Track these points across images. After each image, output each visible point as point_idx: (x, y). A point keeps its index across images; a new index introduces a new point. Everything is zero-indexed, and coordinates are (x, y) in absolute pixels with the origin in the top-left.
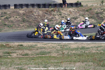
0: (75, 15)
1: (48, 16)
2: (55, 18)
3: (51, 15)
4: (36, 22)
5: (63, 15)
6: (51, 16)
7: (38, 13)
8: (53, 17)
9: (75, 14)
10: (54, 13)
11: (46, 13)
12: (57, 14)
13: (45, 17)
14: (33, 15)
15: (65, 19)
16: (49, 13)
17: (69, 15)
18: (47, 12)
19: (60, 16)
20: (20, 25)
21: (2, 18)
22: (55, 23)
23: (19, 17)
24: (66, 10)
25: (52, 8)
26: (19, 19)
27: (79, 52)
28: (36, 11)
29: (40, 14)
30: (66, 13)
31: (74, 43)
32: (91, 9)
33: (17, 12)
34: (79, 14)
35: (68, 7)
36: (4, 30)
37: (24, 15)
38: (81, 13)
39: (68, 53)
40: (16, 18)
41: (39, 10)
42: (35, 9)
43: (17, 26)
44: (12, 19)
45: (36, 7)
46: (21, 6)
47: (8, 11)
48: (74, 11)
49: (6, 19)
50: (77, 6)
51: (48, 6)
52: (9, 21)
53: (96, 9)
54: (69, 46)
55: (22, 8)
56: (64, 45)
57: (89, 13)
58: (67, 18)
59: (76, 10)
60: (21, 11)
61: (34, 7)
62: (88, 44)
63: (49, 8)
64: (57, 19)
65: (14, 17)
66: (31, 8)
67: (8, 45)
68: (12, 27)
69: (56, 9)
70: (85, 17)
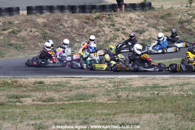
0: (140, 26)
1: (91, 28)
2: (103, 31)
3: (96, 26)
5: (117, 26)
6: (94, 28)
7: (71, 23)
8: (100, 29)
9: (141, 24)
10: (102, 23)
11: (86, 22)
12: (107, 25)
13: (85, 30)
14: (61, 27)
15: (122, 33)
16: (91, 23)
17: (130, 26)
18: (87, 21)
19: (111, 27)
20: (38, 46)
21: (4, 32)
22: (102, 40)
23: (37, 31)
24: (123, 17)
25: (98, 14)
26: (37, 34)
27: (147, 94)
28: (67, 18)
29: (76, 24)
30: (124, 22)
31: (139, 77)
32: (169, 15)
33: (31, 20)
34: (147, 24)
35: (126, 11)
36: (9, 54)
37: (45, 26)
38: (152, 21)
39: (128, 96)
40: (31, 31)
41: (73, 18)
42: (66, 16)
43: (33, 47)
44: (23, 34)
45: (67, 12)
46: (40, 9)
47: (15, 19)
48: (137, 18)
49: (13, 34)
50: (143, 9)
51: (90, 9)
52: (17, 37)
53: (178, 15)
54: (130, 83)
55: (42, 13)
56: (120, 82)
57: (167, 21)
58: (125, 31)
59: (142, 17)
60: (40, 20)
61: (64, 12)
62: (165, 80)
63: (91, 12)
64: (106, 33)
65: (26, 30)
66: (57, 14)
67: (16, 82)
68: (23, 48)
69: (104, 15)
70: (158, 29)
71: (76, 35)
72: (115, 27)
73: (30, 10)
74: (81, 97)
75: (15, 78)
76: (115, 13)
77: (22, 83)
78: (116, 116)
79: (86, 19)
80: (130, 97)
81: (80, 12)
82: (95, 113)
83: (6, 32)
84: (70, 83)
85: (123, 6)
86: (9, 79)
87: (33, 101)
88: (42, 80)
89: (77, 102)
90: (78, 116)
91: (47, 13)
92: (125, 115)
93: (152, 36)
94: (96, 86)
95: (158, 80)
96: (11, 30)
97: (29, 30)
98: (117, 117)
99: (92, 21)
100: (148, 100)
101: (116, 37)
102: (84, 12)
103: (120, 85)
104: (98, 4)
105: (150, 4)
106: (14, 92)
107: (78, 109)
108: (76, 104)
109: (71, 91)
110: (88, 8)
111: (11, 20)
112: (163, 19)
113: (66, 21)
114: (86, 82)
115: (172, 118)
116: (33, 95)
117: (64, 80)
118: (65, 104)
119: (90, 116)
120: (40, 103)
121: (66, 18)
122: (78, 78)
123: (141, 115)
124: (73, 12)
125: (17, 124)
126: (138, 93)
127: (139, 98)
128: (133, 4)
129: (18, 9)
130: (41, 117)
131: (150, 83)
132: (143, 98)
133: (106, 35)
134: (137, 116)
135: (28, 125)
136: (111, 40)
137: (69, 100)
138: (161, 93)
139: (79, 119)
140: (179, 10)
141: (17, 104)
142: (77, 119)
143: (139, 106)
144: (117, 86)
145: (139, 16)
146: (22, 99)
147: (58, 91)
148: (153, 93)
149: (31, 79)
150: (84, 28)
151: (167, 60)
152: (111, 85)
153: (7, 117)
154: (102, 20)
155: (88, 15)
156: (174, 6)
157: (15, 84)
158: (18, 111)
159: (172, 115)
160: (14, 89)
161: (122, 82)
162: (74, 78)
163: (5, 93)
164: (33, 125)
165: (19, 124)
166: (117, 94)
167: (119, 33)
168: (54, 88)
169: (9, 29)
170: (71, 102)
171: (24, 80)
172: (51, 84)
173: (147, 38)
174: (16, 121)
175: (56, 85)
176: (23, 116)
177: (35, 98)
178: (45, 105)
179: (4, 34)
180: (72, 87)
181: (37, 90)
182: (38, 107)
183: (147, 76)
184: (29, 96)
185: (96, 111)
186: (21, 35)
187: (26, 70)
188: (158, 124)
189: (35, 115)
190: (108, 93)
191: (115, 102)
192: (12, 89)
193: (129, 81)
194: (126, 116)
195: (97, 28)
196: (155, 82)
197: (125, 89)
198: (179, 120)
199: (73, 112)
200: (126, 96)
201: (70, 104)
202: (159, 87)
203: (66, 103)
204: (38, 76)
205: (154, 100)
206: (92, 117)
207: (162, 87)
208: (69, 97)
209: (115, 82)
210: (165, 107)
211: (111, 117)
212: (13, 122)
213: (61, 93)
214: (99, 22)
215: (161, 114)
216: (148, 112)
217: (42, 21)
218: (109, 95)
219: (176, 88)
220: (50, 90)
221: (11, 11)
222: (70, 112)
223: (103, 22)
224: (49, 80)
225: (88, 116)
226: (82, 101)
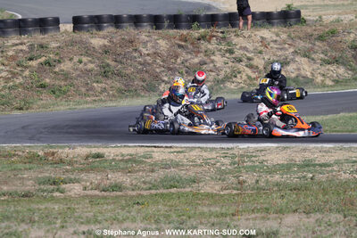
0: (279, 53)
1: (189, 56)
2: (213, 61)
3: (199, 52)
4: (146, 76)
5: (238, 53)
6: (196, 56)
7: (153, 47)
8: (205, 58)
9: (281, 49)
10: (210, 46)
11: (180, 46)
12: (220, 50)
13: (179, 60)
14: (136, 55)
15: (247, 66)
16: (190, 46)
17: (260, 52)
18: (183, 43)
19: (227, 55)
20: (92, 89)
21: (31, 63)
22: (210, 78)
23: (90, 62)
24: (250, 37)
25: (202, 30)
26: (91, 66)
27: (293, 179)
28: (147, 39)
29: (162, 48)
30: (250, 46)
31: (277, 147)
32: (333, 33)
33: (81, 42)
34: (292, 50)
35: (254, 25)
36: (40, 103)
37: (106, 52)
38: (301, 44)
39: (257, 181)
40: (80, 62)
41: (156, 37)
42: (145, 34)
43: (83, 90)
44: (66, 66)
45: (147, 27)
46: (97, 22)
47: (51, 40)
48: (275, 38)
49: (47, 67)
50: (285, 22)
51: (188, 21)
52: (55, 73)
53: (349, 33)
54: (261, 158)
55: (100, 28)
56: (242, 156)
57: (329, 45)
58: (251, 62)
59: (284, 36)
60: (97, 40)
61: (140, 26)
62: (325, 152)
63: (190, 28)
64: (218, 65)
65: (71, 59)
66: (129, 31)
67: (53, 154)
68: (65, 93)
69: (215, 34)
70: (313, 59)
71: (163, 69)
72: (234, 56)
73: (78, 22)
74: (172, 183)
75: (51, 147)
76: (234, 29)
77: (64, 156)
78: (236, 218)
79: (180, 40)
80: (262, 184)
81: (170, 27)
82: (197, 212)
83: (34, 63)
84: (151, 157)
85: (250, 17)
86: (39, 149)
87: (85, 189)
88: (101, 150)
89: (165, 191)
90: (167, 217)
91: (109, 29)
92: (253, 216)
93: (303, 72)
94: (199, 162)
95: (313, 153)
96: (44, 58)
97: (76, 59)
98: (239, 220)
99: (192, 44)
100: (295, 189)
101: (235, 73)
102: (177, 27)
103: (244, 162)
104: (203, 13)
105: (298, 13)
106: (49, 172)
107: (165, 205)
108: (162, 194)
109: (153, 171)
110: (183, 20)
111: (44, 41)
112: (323, 41)
113: (145, 43)
114: (181, 155)
115: (339, 223)
116: (85, 178)
117: (141, 151)
118: (142, 196)
119: (190, 218)
120: (97, 192)
121: (143, 37)
122: (166, 147)
123: (281, 216)
124: (158, 28)
125: (55, 231)
126: (277, 176)
127: (277, 184)
128: (268, 13)
129: (56, 22)
130: (99, 218)
131: (299, 158)
132: (286, 186)
133: (217, 70)
134: (275, 219)
135: (75, 233)
136: (227, 78)
137: (150, 189)
138: (319, 177)
139: (169, 223)
140: (351, 24)
141: (55, 194)
142: (165, 223)
143: (279, 201)
144: (239, 163)
145: (277, 35)
146: (63, 186)
147: (129, 172)
148: (304, 177)
149: (81, 150)
150: (177, 57)
151: (329, 116)
152: (227, 161)
153: (36, 219)
154: (209, 42)
155: (185, 32)
156: (342, 17)
157: (50, 158)
158: (56, 207)
159: (340, 217)
160: (49, 167)
161: (248, 157)
162: (158, 147)
163: (33, 174)
164: (84, 233)
165: (59, 232)
166: (237, 177)
167: (241, 66)
168: (122, 165)
169: (40, 57)
170: (153, 192)
171: (67, 150)
172: (117, 158)
173: (293, 75)
174: (53, 226)
175: (127, 161)
176: (67, 216)
177: (88, 184)
178: (105, 198)
179: (30, 66)
180: (155, 164)
181: (91, 169)
182: (93, 200)
183: (293, 145)
184: (78, 181)
185: (200, 208)
186: (63, 68)
187: (71, 133)
188: (314, 232)
189: (87, 214)
190: (221, 175)
191: (235, 192)
192: (46, 168)
193: (259, 154)
194: (255, 219)
195: (201, 57)
196: (308, 155)
197: (253, 169)
198: (352, 226)
199: (158, 211)
200: (254, 181)
201: (151, 195)
202: (314, 165)
203: (145, 193)
204: (92, 144)
205: (306, 189)
206: (192, 219)
207: (321, 165)
208: (150, 183)
209: (234, 156)
210: (327, 202)
211: (228, 219)
212: (49, 227)
213: (134, 175)
214: (204, 45)
215: (319, 216)
216: (295, 211)
217: (101, 43)
218: (224, 180)
219: (346, 166)
220: (115, 169)
221: (43, 24)
222: (152, 209)
223: (212, 46)
224: (113, 150)
225: (184, 218)
226: (173, 190)
